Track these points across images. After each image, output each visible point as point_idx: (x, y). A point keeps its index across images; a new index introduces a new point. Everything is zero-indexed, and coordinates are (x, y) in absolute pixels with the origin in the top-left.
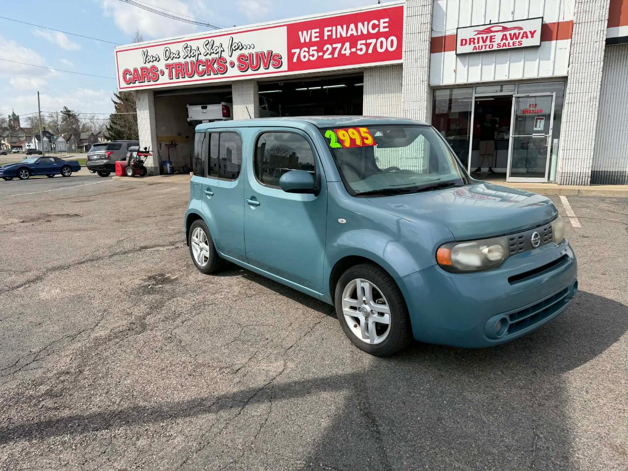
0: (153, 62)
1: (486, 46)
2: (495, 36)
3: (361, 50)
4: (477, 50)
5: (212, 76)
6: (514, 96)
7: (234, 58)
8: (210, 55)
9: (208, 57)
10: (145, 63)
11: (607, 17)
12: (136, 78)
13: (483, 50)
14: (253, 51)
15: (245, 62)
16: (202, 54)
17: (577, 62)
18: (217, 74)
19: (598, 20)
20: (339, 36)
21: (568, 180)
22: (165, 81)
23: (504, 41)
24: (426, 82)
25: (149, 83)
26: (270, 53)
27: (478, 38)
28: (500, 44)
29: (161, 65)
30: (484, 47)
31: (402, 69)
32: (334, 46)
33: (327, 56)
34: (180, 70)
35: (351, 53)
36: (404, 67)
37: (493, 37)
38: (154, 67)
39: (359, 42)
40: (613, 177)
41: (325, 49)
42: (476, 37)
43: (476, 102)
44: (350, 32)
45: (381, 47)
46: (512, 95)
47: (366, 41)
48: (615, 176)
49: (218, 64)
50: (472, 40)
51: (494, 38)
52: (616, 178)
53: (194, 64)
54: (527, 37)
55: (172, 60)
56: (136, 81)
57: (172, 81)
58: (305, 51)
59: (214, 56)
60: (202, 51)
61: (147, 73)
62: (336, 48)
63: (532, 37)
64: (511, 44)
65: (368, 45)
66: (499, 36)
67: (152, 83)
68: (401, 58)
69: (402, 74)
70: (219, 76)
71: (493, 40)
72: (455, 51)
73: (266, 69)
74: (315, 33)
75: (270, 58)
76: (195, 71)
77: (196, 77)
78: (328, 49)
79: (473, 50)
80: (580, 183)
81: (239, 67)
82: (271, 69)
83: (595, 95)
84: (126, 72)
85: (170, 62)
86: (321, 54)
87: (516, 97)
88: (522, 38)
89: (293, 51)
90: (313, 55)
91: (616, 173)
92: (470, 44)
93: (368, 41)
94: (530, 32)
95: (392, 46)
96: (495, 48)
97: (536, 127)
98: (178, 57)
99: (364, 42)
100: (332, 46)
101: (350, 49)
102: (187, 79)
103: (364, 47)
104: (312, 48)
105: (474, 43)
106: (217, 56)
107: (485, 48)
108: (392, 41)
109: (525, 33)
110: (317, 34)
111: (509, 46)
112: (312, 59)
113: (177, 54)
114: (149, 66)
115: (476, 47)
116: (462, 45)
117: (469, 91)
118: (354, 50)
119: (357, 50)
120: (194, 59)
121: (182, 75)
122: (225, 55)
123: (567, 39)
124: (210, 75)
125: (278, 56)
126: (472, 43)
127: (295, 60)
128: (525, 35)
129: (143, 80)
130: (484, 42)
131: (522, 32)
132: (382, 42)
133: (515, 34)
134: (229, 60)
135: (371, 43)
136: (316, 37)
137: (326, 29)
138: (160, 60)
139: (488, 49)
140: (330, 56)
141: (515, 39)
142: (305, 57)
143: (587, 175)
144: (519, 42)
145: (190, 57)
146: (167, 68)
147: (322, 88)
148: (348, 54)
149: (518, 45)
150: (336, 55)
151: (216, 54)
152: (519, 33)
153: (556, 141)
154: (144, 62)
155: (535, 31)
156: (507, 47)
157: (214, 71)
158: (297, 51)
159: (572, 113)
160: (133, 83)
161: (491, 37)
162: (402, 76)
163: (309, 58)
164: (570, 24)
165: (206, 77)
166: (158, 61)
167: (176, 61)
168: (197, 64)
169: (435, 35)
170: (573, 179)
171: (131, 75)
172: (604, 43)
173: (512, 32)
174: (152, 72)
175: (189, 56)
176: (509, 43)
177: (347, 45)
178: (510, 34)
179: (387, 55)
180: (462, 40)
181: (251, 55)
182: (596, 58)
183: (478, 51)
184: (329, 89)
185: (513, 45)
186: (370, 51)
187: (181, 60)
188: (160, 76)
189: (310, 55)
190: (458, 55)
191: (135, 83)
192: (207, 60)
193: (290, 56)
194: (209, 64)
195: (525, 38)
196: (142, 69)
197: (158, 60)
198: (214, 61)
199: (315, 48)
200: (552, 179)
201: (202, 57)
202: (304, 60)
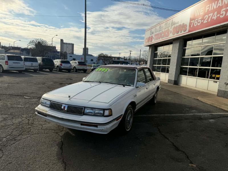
0: (152, 34)
3: (222, 14)
5: (165, 38)
7: (172, 30)
14: (178, 25)
20: (212, 9)
22: (154, 42)
26: (183, 24)
32: (209, 15)
33: (205, 22)
34: (157, 37)
35: (217, 18)
38: (152, 36)
39: (222, 10)
41: (205, 18)
44: (218, 5)
58: (196, 21)
60: (164, 27)
61: (150, 39)
65: (226, 11)
67: (151, 42)
70: (167, 37)
73: (181, 32)
74: (202, 10)
75: (183, 27)
76: (161, 36)
77: (161, 39)
78: (206, 17)
81: (173, 33)
82: (183, 32)
84: (146, 38)
85: (156, 33)
86: (203, 21)
89: (192, 22)
90: (199, 23)
93: (227, 8)
98: (158, 31)
99: (225, 9)
101: (217, 15)
103: (224, 13)
104: (199, 19)
106: (167, 29)
110: (203, 10)
118: (218, 15)
119: (220, 15)
120: (161, 31)
121: (158, 39)
122: (170, 28)
125: (186, 25)
129: (149, 41)
134: (170, 30)
136: (202, 12)
137: (207, 6)
138: (154, 33)
140: (207, 22)
142: (196, 24)
146: (155, 36)
148: (215, 19)
150: (209, 20)
154: (150, 35)
157: (165, 36)
165: (163, 39)
168: (162, 34)
171: (147, 40)
177: (216, 13)
186: (227, 14)
188: (153, 39)
189: (198, 23)
191: (147, 43)
194: (165, 33)
196: (150, 37)
198: (166, 31)
201: (163, 30)
202: (195, 25)
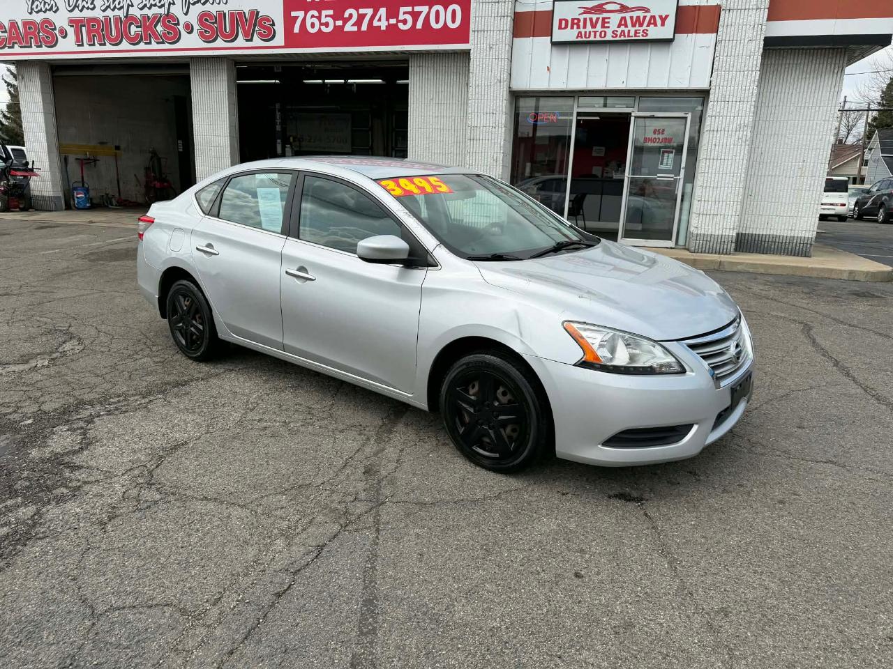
0: (45, 12)
1: (595, 32)
2: (609, 18)
3: (405, 22)
4: (582, 38)
5: (154, 45)
6: (633, 114)
7: (193, 18)
8: (150, 8)
9: (146, 11)
10: (31, 13)
11: (767, 6)
12: (14, 38)
13: (592, 38)
14: (226, 9)
15: (211, 26)
16: (135, 4)
17: (724, 69)
18: (163, 43)
19: (755, 7)
21: (704, 246)
22: (67, 48)
23: (623, 28)
24: (505, 83)
25: (40, 50)
26: (255, 13)
27: (585, 20)
28: (617, 31)
29: (61, 19)
30: (592, 34)
31: (469, 59)
33: (349, 27)
34: (96, 31)
35: (389, 26)
36: (472, 56)
37: (606, 20)
38: (47, 22)
39: (402, 9)
40: (763, 243)
41: (346, 15)
42: (582, 17)
43: (578, 121)
45: (437, 21)
46: (631, 114)
47: (413, 9)
48: (765, 241)
49: (164, 25)
50: (576, 21)
51: (608, 22)
52: (766, 245)
53: (121, 22)
54: (655, 25)
55: (81, 11)
56: (14, 43)
57: (81, 49)
58: (313, 16)
59: (155, 10)
61: (35, 31)
62: (365, 15)
63: (663, 24)
64: (632, 33)
65: (415, 16)
66: (615, 19)
67: (44, 49)
68: (467, 41)
69: (469, 66)
70: (167, 46)
71: (606, 25)
72: (550, 37)
73: (247, 40)
75: (254, 23)
76: (123, 35)
77: (125, 45)
78: (351, 16)
79: (577, 38)
80: (721, 251)
81: (201, 34)
82: (257, 41)
83: (746, 122)
85: (76, 14)
86: (339, 23)
87: (635, 117)
88: (648, 26)
89: (293, 14)
90: (327, 25)
91: (767, 237)
92: (572, 28)
93: (417, 9)
94: (661, 17)
95: (454, 21)
96: (609, 37)
97: (662, 164)
98: (91, 6)
99: (409, 9)
100: (358, 12)
101: (387, 20)
102: (108, 47)
103: (409, 18)
104: (324, 13)
105: (578, 27)
106: (162, 11)
107: (595, 37)
108: (454, 12)
109: (653, 17)
111: (629, 36)
112: (324, 29)
113: (89, 2)
114: (38, 18)
115: (580, 33)
116: (560, 28)
117: (569, 101)
118: (393, 21)
119: (398, 21)
120: (121, 14)
121: (100, 40)
122: (177, 10)
123: (712, 32)
124: (150, 43)
125: (268, 20)
126: (575, 26)
127: (296, 30)
128: (653, 21)
129: (27, 43)
130: (594, 26)
131: (648, 15)
132: (437, 12)
133: (638, 18)
134: (183, 20)
135: (421, 13)
138: (58, 9)
139: (598, 38)
140: (355, 29)
141: (637, 25)
142: (313, 25)
143: (730, 239)
144: (643, 31)
145: (113, 10)
146: (72, 26)
147: (346, 83)
148: (383, 28)
149: (643, 36)
150: (364, 28)
151: (160, 7)
152: (645, 17)
153: (689, 186)
154: (30, 11)
155: (667, 16)
156: (627, 38)
157: (156, 38)
158: (301, 14)
159: (713, 147)
160: (9, 47)
161: (604, 19)
162: (469, 70)
163: (320, 28)
164: (717, 9)
165: (142, 46)
166: (55, 12)
167: (87, 14)
168: (126, 23)
169: (519, 9)
170: (711, 245)
171: (5, 32)
172: (762, 43)
173: (635, 14)
174: (45, 31)
175: (112, 7)
176: (629, 31)
177: (383, 12)
178: (632, 18)
179: (446, 34)
180: (561, 21)
181: (222, 15)
182: (751, 64)
183: (584, 39)
184: (358, 85)
185: (635, 36)
186: (419, 25)
187: (98, 14)
188: (59, 38)
189: (321, 24)
190: (554, 44)
191: (13, 47)
192: (145, 17)
193: (289, 22)
194: (148, 25)
195: (652, 26)
196: (26, 23)
197: (54, 9)
198: (157, 19)
199: (331, 12)
200: (681, 242)
201: (135, 11)
202: (312, 31)
